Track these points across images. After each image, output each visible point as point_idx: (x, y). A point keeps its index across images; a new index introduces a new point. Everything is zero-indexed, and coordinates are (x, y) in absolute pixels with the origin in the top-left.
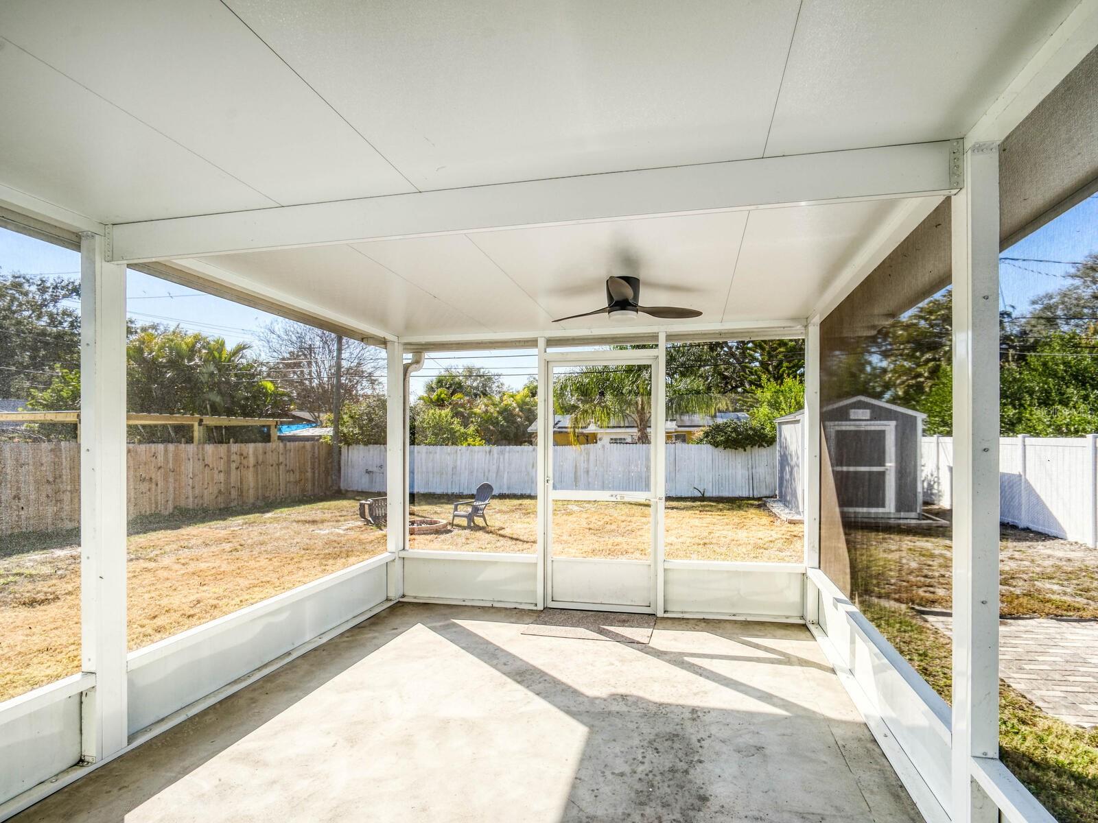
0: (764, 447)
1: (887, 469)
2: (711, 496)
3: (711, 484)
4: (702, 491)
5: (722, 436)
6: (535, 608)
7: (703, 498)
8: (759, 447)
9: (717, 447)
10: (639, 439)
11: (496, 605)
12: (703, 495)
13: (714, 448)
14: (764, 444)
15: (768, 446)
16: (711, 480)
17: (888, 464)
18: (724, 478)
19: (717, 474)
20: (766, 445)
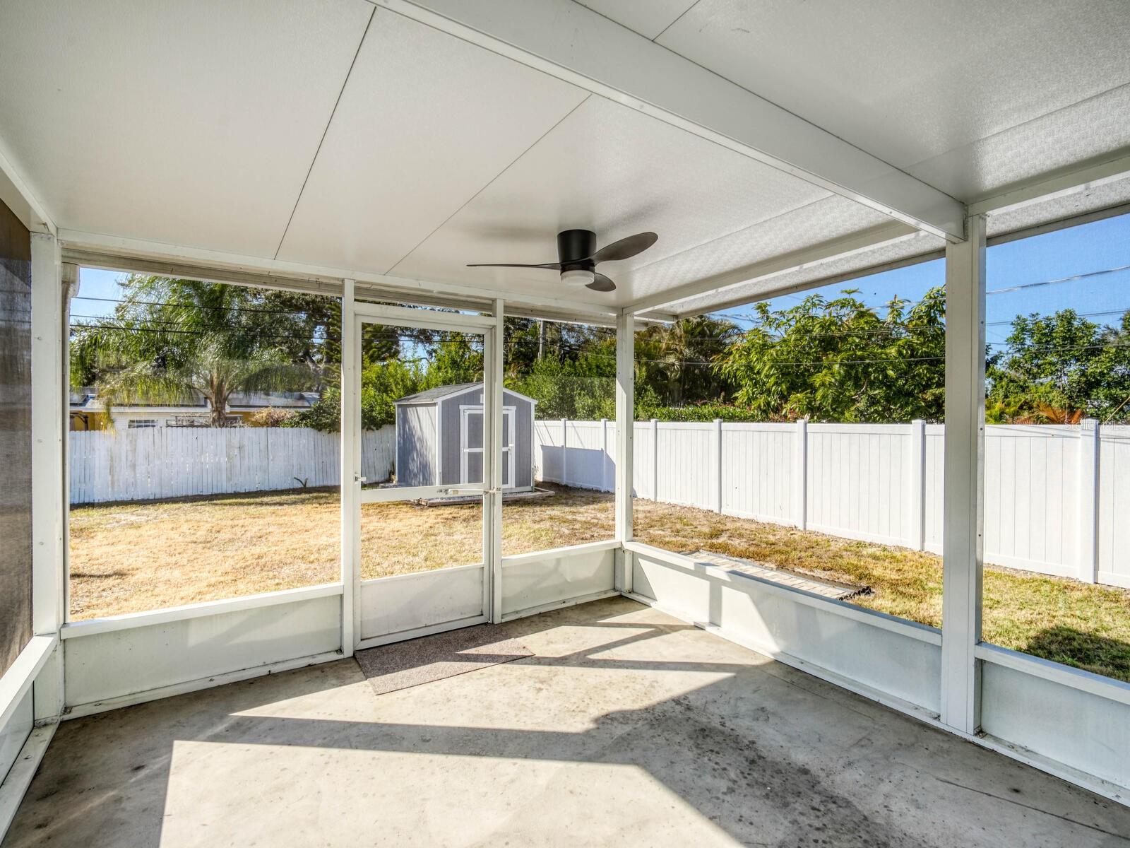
0: (373, 430)
1: (509, 450)
2: (314, 486)
3: (314, 472)
4: (304, 482)
5: (327, 419)
6: (341, 657)
7: (305, 489)
8: (367, 430)
9: (320, 430)
10: (214, 420)
11: (275, 669)
12: (305, 485)
13: (316, 431)
14: (372, 427)
15: (377, 429)
16: (313, 469)
17: (510, 445)
18: (328, 466)
19: (321, 461)
20: (375, 428)
